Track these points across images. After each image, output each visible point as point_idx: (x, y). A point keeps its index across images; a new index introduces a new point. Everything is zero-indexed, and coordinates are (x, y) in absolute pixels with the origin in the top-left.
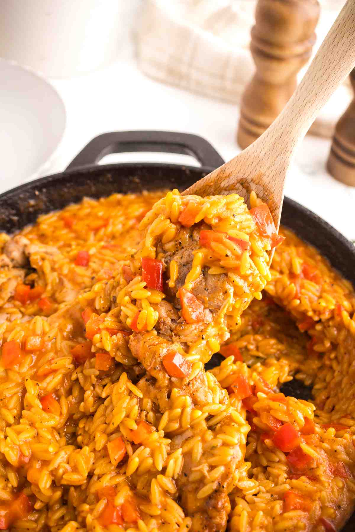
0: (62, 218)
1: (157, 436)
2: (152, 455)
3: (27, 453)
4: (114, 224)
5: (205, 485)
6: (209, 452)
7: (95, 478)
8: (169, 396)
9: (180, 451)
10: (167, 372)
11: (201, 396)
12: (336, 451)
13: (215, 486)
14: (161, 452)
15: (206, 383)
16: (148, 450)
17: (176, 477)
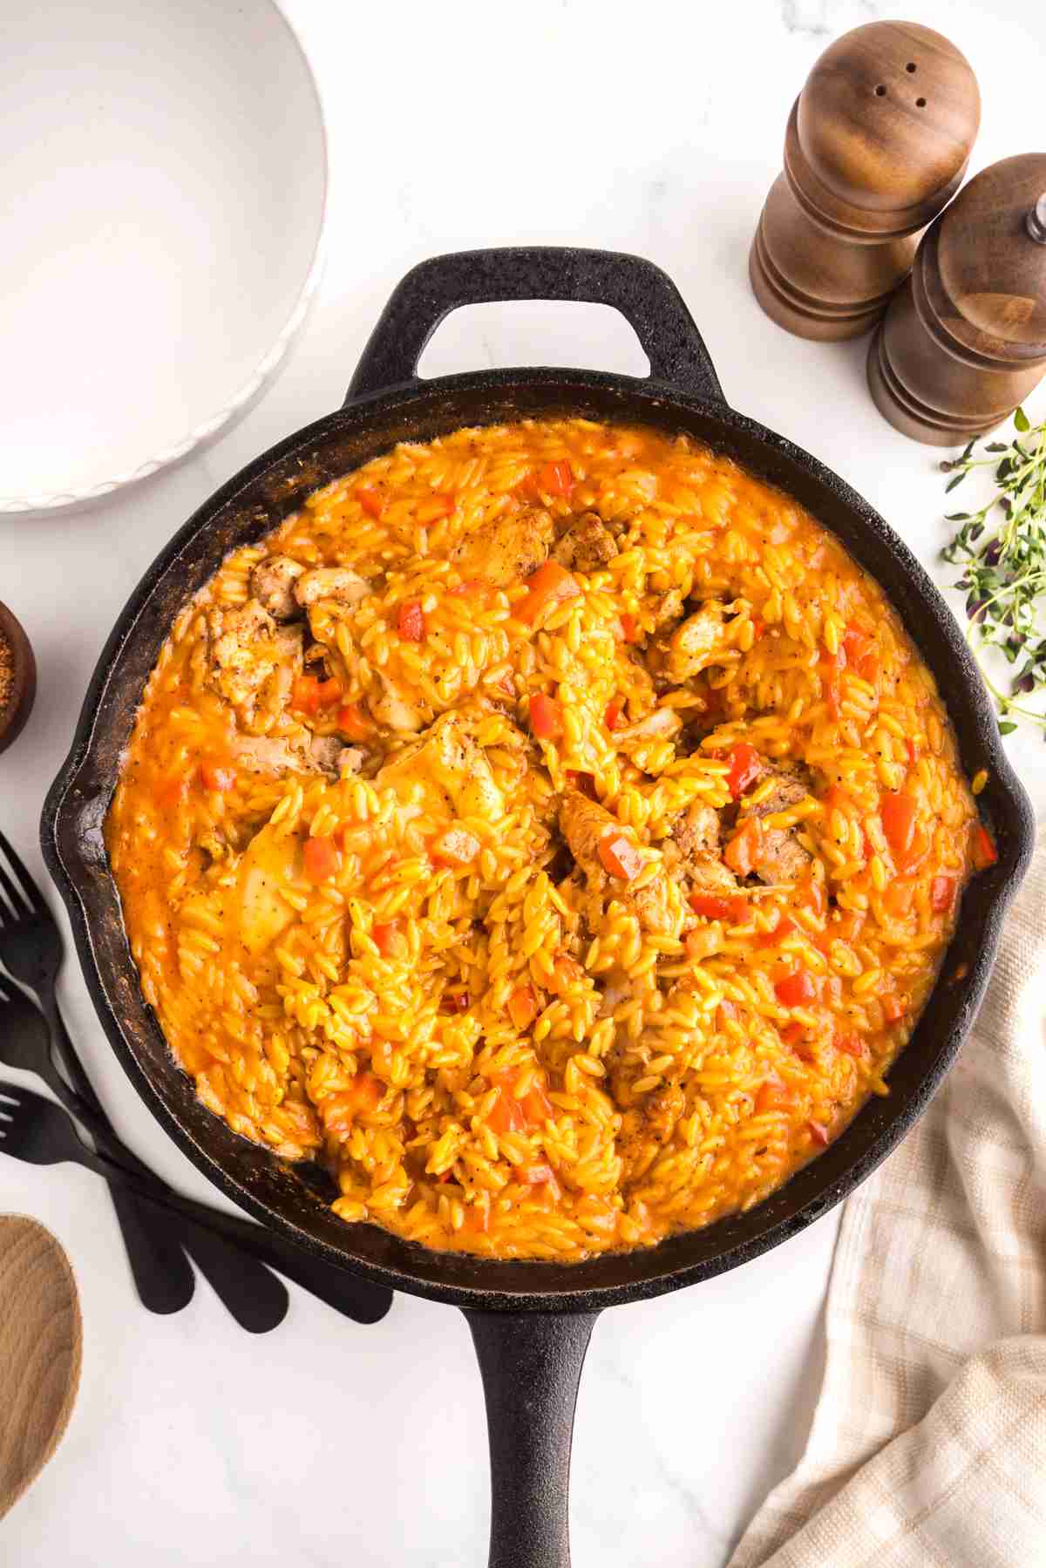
0: (357, 495)
1: (581, 988)
2: (570, 1016)
3: (366, 1030)
4: (466, 510)
5: (643, 1076)
6: (651, 1028)
7: (488, 1051)
8: (605, 909)
9: (610, 1021)
10: (602, 867)
11: (652, 917)
12: (851, 1012)
13: (657, 1080)
14: (584, 1017)
15: (665, 898)
16: (565, 1009)
17: (604, 1055)
